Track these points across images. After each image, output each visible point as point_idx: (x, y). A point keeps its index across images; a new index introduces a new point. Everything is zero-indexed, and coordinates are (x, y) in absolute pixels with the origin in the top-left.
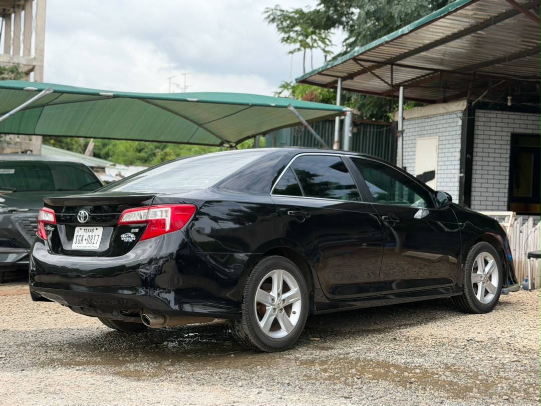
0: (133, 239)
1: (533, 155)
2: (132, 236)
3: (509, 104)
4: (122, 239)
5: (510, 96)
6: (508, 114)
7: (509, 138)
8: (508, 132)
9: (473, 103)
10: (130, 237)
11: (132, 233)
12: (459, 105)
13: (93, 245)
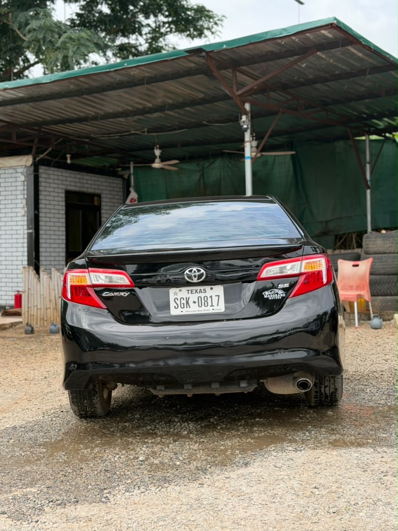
0: (282, 295)
1: (81, 212)
2: (280, 292)
3: (69, 161)
4: (265, 297)
5: (69, 154)
6: (62, 172)
7: (63, 195)
8: (62, 189)
9: (37, 159)
10: (277, 293)
11: (279, 289)
12: (21, 160)
13: (213, 308)
